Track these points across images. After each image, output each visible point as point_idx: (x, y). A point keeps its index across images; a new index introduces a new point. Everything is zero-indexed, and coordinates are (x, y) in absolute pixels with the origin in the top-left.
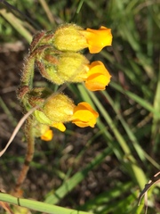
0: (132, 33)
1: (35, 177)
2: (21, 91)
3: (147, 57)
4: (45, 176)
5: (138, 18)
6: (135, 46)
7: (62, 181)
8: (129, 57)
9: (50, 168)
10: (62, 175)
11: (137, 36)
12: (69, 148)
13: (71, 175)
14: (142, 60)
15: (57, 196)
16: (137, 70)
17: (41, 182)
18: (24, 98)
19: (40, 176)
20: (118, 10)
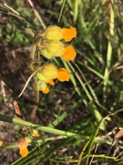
0: (91, 40)
1: (42, 117)
2: (30, 62)
3: (100, 53)
4: (47, 117)
5: (95, 33)
6: (93, 47)
7: (55, 118)
8: (90, 53)
9: (49, 112)
10: (56, 116)
11: (94, 41)
12: (60, 101)
13: (60, 115)
14: (97, 55)
15: (53, 125)
16: (95, 60)
17: (45, 120)
18: (31, 67)
19: (44, 117)
20: (83, 28)
